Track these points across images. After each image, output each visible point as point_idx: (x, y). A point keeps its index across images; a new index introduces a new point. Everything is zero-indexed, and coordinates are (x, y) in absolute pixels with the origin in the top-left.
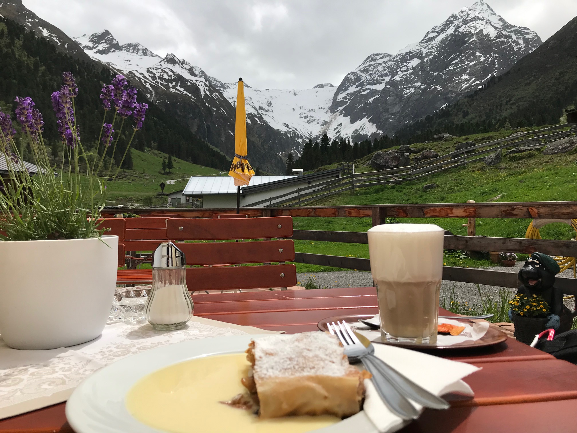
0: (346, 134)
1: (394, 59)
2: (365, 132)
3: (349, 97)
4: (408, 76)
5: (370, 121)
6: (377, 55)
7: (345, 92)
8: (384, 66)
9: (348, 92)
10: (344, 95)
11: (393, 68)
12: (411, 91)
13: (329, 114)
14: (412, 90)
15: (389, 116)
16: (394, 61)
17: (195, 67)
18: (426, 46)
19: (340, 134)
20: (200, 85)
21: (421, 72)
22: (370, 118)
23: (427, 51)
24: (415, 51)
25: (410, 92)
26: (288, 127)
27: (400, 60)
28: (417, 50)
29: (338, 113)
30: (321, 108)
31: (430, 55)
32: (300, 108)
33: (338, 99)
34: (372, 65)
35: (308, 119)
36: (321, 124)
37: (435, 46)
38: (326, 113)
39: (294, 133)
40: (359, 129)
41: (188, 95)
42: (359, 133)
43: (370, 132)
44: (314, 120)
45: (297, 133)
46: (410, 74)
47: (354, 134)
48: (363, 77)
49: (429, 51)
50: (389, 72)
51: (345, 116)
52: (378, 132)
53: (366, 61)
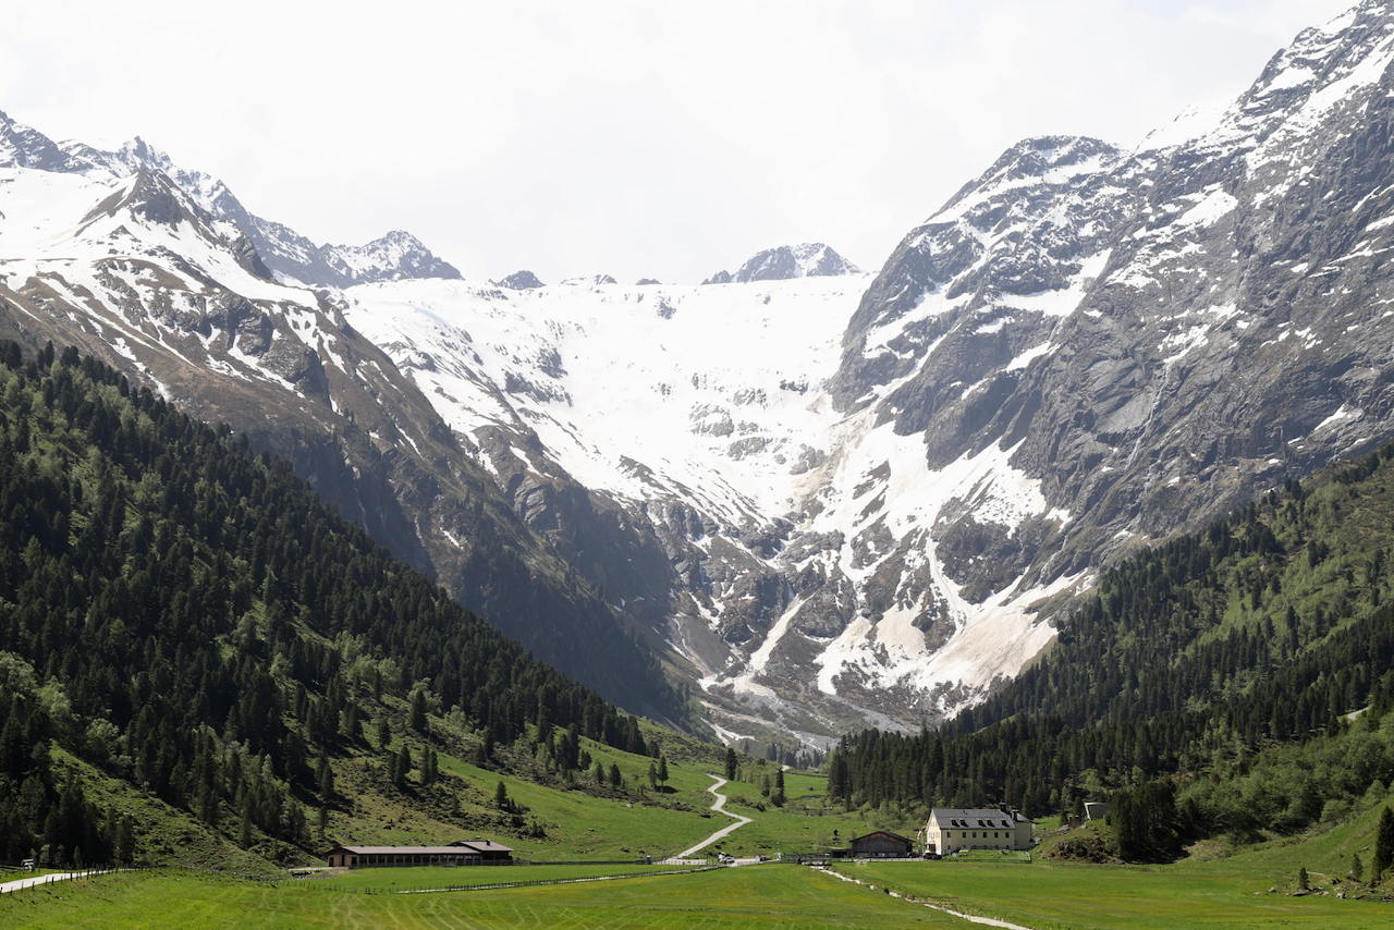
0: (912, 518)
1: (1124, 177)
2: (993, 511)
3: (916, 340)
4: (1182, 269)
5: (1014, 462)
6: (1047, 144)
7: (900, 316)
8: (1078, 208)
9: (914, 316)
10: (895, 329)
11: (1119, 214)
12: (1192, 340)
13: (831, 415)
14: (1198, 336)
15: (1100, 447)
16: (1119, 185)
17: (193, 174)
18: (1264, 127)
19: (884, 517)
20: (302, 325)
21: (1236, 253)
22: (1014, 449)
23: (1266, 161)
24: (1217, 149)
25: (1188, 345)
26: (647, 479)
27: (1148, 182)
28: (1224, 144)
29: (869, 415)
30: (792, 387)
31: (1275, 181)
32: (696, 382)
33: (867, 347)
34: (1023, 192)
35: (735, 437)
36: (793, 460)
37: (1302, 138)
38: (814, 409)
39: (678, 511)
40: (969, 497)
41: (279, 386)
42: (969, 518)
43: (1016, 513)
44: (760, 445)
45: (688, 506)
46: (1191, 261)
47: (944, 519)
48: (981, 246)
49: (1275, 159)
50: (1100, 236)
51: (904, 429)
52: (1054, 514)
53: (997, 174)
